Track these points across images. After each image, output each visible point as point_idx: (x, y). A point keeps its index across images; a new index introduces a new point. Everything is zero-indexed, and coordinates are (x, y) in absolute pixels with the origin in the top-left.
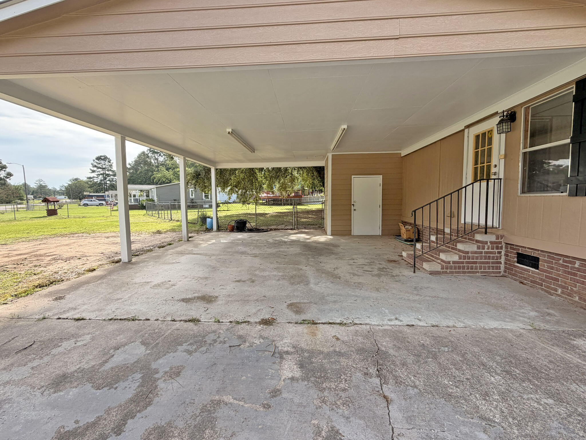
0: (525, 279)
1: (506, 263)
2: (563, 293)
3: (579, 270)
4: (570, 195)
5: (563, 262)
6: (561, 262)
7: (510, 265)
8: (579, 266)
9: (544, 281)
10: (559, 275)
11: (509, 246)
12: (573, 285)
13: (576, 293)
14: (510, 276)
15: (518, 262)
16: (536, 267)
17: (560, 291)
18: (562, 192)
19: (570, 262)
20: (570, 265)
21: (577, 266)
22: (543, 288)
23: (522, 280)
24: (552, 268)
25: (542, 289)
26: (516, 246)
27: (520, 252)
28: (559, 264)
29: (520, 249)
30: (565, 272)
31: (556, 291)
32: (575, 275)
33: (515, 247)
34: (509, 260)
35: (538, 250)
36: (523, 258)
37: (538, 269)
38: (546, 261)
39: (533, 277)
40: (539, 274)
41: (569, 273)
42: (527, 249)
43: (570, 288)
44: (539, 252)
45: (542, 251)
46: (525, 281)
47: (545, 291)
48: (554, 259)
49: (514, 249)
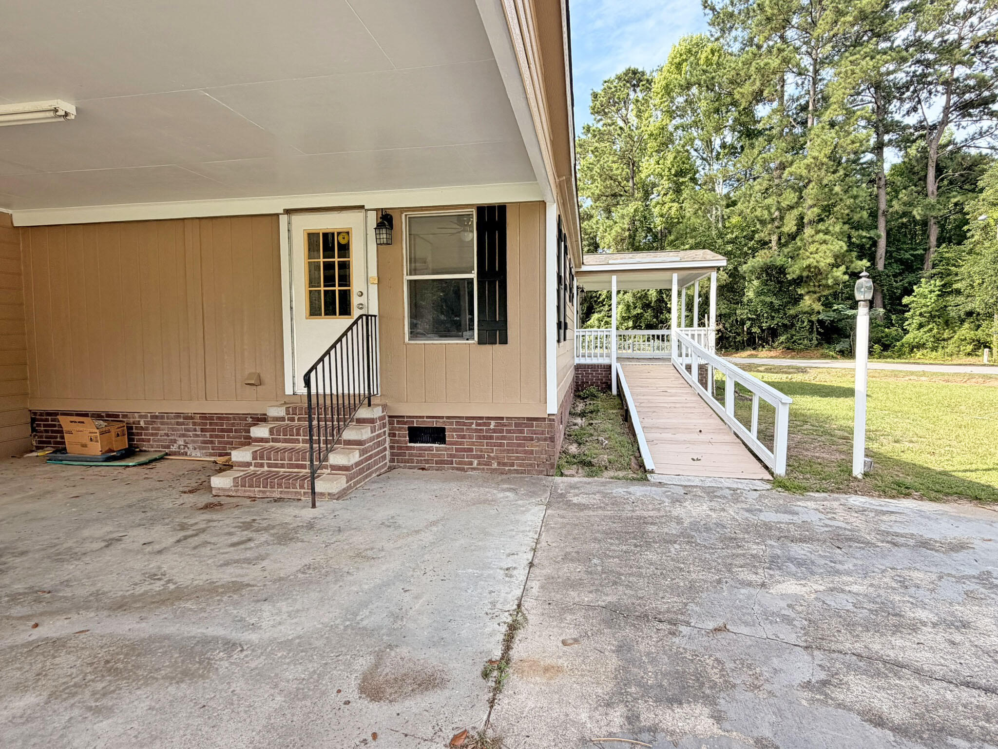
0: (427, 461)
1: (392, 448)
2: (479, 464)
3: (494, 431)
4: (480, 342)
5: (476, 426)
6: (474, 426)
7: (400, 448)
8: (495, 426)
9: (454, 456)
10: (473, 444)
11: (395, 420)
12: (490, 451)
13: (493, 459)
14: (402, 465)
15: (410, 442)
16: (442, 440)
17: (476, 462)
18: (467, 339)
19: (484, 424)
20: (485, 428)
21: (492, 427)
22: (455, 465)
23: (422, 465)
24: (464, 437)
25: (453, 468)
26: (407, 417)
27: (415, 425)
28: (472, 429)
29: (415, 420)
30: (479, 437)
31: (472, 465)
32: (491, 438)
33: (405, 420)
34: (398, 442)
35: (442, 417)
36: (417, 434)
37: (445, 444)
38: (454, 430)
39: (439, 456)
40: (446, 449)
41: (485, 437)
42: (425, 419)
43: (486, 456)
44: (445, 420)
45: (448, 418)
46: (427, 465)
47: (458, 469)
48: (464, 424)
49: (405, 423)
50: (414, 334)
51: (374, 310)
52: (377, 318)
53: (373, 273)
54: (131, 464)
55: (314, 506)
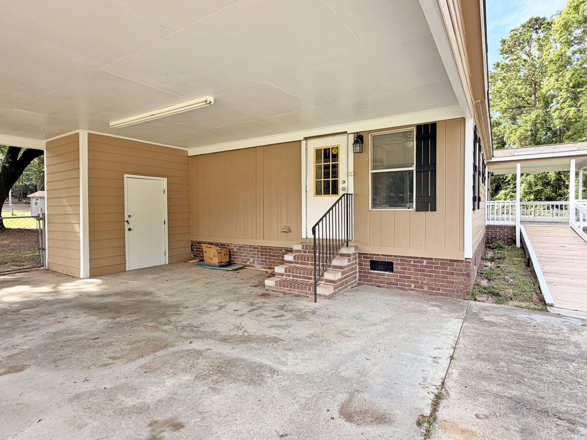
0: (381, 282)
1: (360, 272)
2: (415, 287)
3: (426, 267)
4: (417, 210)
5: (414, 262)
6: (412, 263)
7: (365, 273)
8: (426, 264)
9: (399, 281)
10: (411, 274)
11: (362, 256)
12: (423, 279)
13: (425, 284)
14: (366, 283)
15: (371, 270)
16: (391, 270)
17: (413, 286)
18: (409, 208)
19: (419, 262)
20: (419, 264)
21: (424, 264)
22: (399, 286)
23: (378, 284)
24: (405, 269)
25: (398, 288)
26: (370, 254)
27: (374, 260)
28: (411, 265)
29: (374, 257)
30: (416, 270)
31: (410, 287)
32: (424, 271)
33: (368, 256)
34: (363, 269)
35: (392, 256)
36: (375, 265)
37: (393, 272)
38: (399, 264)
39: (389, 279)
40: (393, 276)
41: (419, 270)
42: (381, 256)
43: (420, 282)
44: (393, 257)
45: (395, 256)
46: (381, 284)
47: (401, 289)
48: (406, 261)
49: (368, 258)
50: (374, 205)
51: (351, 191)
52: (353, 196)
53: (351, 169)
54: (230, 269)
55: (315, 301)
